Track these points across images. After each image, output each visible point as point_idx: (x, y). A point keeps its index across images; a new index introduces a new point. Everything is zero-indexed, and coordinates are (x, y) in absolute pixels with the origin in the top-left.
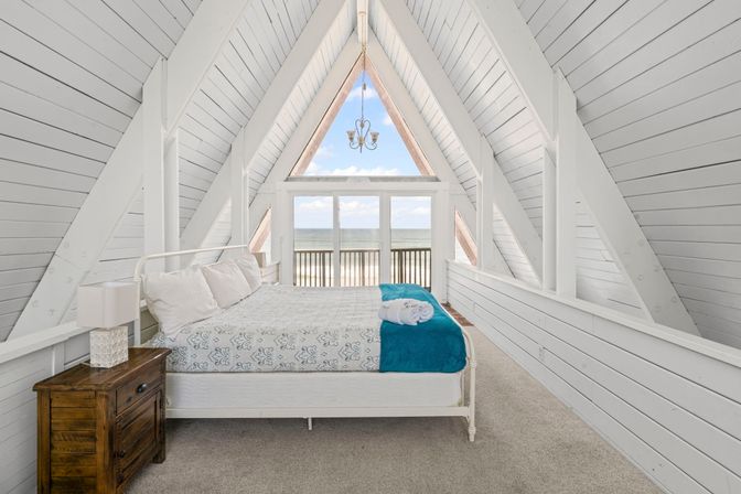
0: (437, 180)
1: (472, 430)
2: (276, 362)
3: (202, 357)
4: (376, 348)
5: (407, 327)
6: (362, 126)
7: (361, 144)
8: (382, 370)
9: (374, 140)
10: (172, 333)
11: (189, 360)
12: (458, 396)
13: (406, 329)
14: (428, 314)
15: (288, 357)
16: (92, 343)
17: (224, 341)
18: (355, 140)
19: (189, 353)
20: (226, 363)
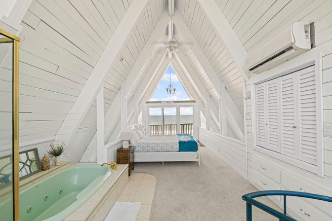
0: (194, 102)
1: (199, 164)
2: (156, 149)
3: (139, 149)
4: (178, 146)
5: (185, 142)
6: (171, 86)
7: (170, 92)
8: (180, 151)
9: (174, 91)
10: (133, 143)
11: (137, 149)
12: (196, 157)
13: (184, 142)
14: (189, 139)
15: (159, 148)
16: (123, 143)
17: (144, 145)
18: (169, 91)
19: (137, 147)
20: (144, 150)
